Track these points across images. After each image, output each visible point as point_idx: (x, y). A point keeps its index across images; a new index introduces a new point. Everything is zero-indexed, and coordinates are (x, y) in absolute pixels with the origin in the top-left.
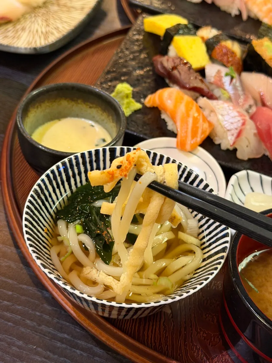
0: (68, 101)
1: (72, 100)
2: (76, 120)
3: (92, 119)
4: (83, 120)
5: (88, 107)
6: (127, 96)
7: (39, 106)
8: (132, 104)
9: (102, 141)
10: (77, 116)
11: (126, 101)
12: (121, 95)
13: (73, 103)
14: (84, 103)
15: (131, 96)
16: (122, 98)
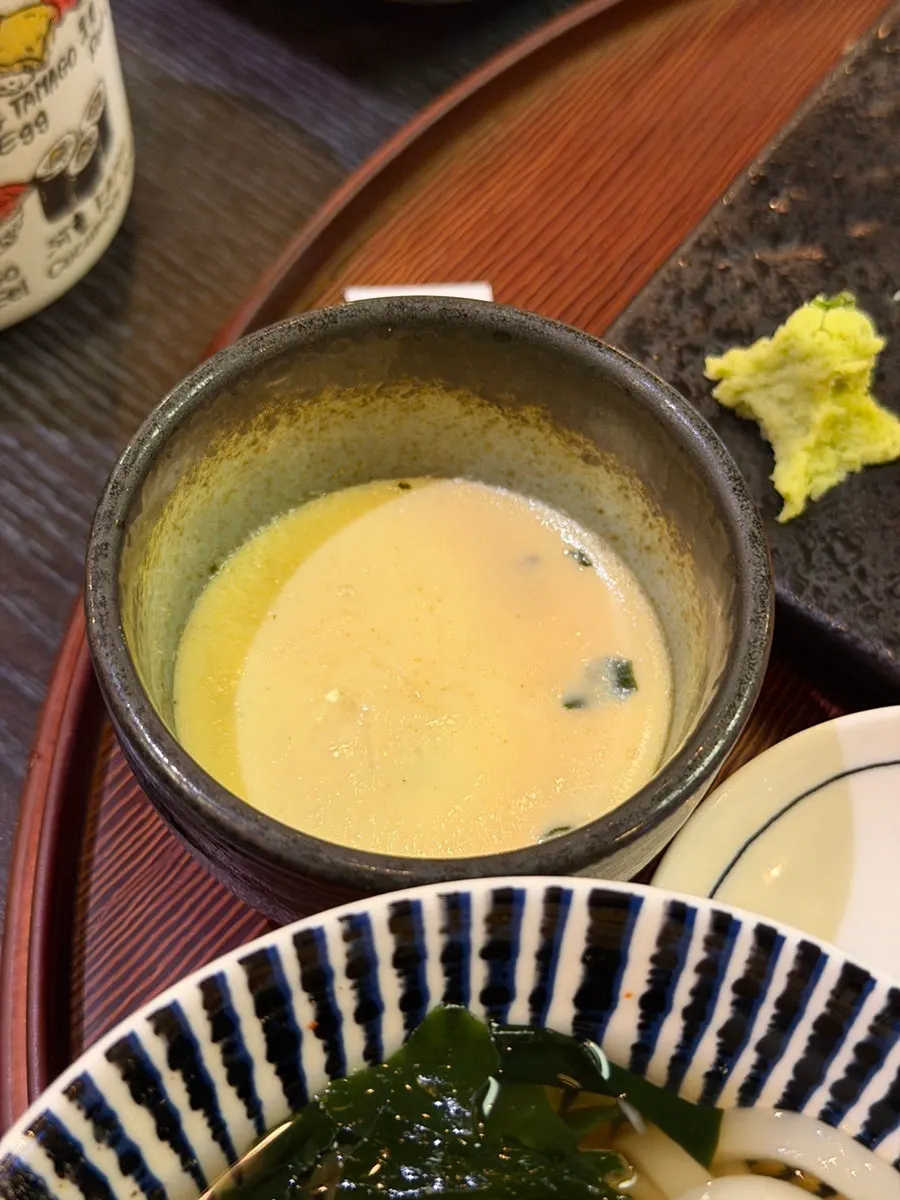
0: (463, 401)
1: (489, 397)
2: (499, 497)
3: (589, 516)
4: (533, 505)
5: (578, 451)
6: (841, 385)
7: (283, 418)
8: (860, 429)
9: (608, 679)
10: (508, 479)
11: (826, 409)
12: (801, 370)
13: (493, 412)
14: (556, 429)
15: (867, 382)
16: (809, 391)
